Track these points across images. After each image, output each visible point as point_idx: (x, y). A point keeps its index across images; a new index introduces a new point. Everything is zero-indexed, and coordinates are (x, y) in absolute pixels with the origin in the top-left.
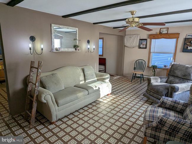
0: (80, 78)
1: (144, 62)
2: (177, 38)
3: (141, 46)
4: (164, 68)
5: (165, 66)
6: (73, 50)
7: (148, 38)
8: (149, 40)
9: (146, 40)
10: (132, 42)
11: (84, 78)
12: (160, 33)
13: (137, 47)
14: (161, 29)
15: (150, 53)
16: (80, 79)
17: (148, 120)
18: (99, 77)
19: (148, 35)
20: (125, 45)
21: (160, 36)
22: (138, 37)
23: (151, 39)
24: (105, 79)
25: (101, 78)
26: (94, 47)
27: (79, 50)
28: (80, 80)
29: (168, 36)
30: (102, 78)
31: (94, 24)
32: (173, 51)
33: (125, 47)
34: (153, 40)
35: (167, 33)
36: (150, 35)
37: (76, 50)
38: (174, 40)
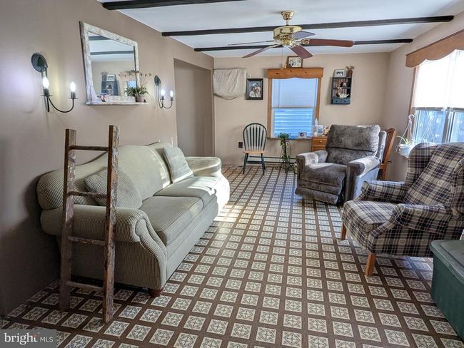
0: (161, 174)
1: (262, 127)
2: (320, 77)
3: (252, 94)
4: (300, 137)
5: (301, 134)
6: (131, 100)
7: (265, 76)
8: (266, 81)
9: (261, 80)
10: (229, 85)
11: (168, 173)
12: (289, 67)
13: (243, 98)
14: (288, 57)
15: (270, 108)
16: (160, 177)
17: (372, 222)
18: (197, 167)
19: (265, 69)
20: (216, 91)
21: (288, 72)
22: (243, 73)
23: (270, 79)
24: (214, 170)
25: (203, 169)
26: (172, 94)
27: (145, 101)
28: (163, 178)
29: (303, 73)
30: (206, 168)
31: (165, 34)
32: (313, 104)
33: (215, 97)
34: (275, 82)
35: (301, 67)
36: (269, 70)
37: (137, 101)
38: (314, 81)
